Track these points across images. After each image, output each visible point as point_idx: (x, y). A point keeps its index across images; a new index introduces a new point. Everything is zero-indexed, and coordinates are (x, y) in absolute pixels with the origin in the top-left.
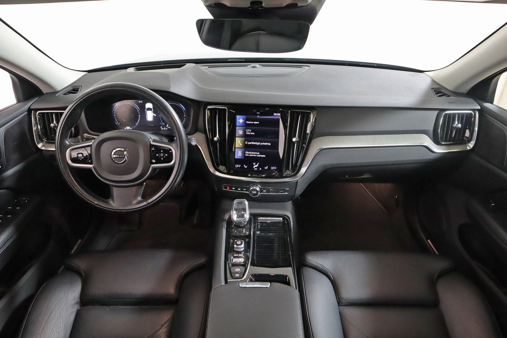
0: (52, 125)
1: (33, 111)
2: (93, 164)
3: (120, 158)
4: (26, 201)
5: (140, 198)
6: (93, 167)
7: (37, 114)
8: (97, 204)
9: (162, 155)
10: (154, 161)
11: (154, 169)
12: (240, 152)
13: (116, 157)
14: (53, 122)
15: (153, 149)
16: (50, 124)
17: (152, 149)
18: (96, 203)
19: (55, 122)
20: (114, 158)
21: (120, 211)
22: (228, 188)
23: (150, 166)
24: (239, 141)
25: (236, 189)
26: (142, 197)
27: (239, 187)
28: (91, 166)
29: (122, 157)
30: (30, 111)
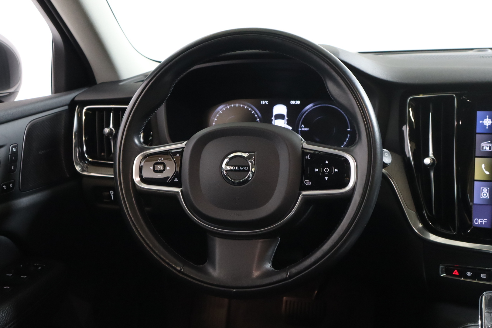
0: (106, 130)
1: (77, 107)
2: (181, 187)
3: (239, 173)
4: (40, 268)
5: (268, 266)
6: (181, 191)
7: (84, 110)
8: (179, 271)
9: (326, 170)
10: (308, 183)
11: (308, 200)
12: (485, 190)
13: (231, 170)
14: (108, 126)
15: (308, 157)
16: (103, 129)
17: (306, 157)
18: (179, 269)
19: (111, 126)
20: (227, 171)
21: (226, 289)
22: (456, 272)
23: (300, 194)
24: (483, 166)
25: (476, 276)
26: (273, 265)
27: (484, 272)
28: (178, 190)
29: (244, 170)
30: (73, 104)
